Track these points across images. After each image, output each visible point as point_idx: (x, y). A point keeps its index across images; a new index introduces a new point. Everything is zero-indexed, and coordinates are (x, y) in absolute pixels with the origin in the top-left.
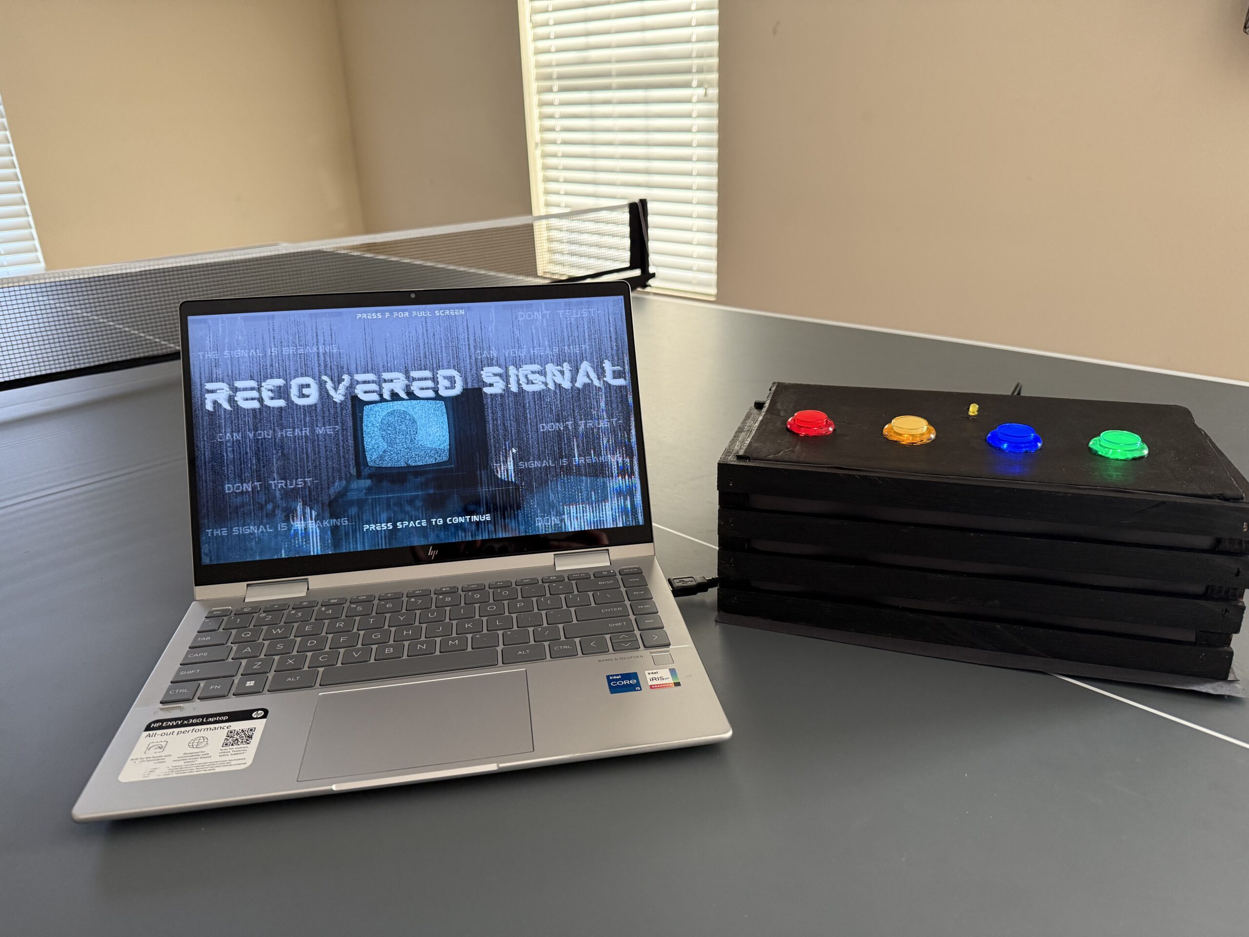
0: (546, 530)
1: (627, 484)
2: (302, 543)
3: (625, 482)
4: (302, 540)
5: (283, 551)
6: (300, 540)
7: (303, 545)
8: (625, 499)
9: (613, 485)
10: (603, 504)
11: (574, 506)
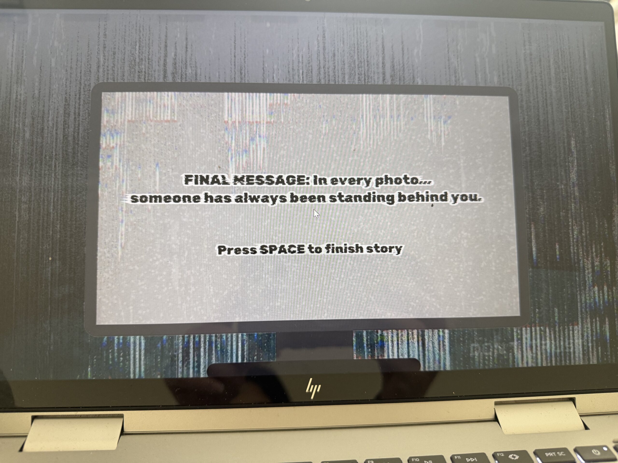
0: (484, 364)
1: (606, 299)
2: (119, 359)
3: (603, 296)
4: (119, 353)
5: (89, 369)
6: (116, 354)
7: (119, 362)
8: (602, 323)
9: (586, 299)
10: (571, 328)
11: (529, 329)
